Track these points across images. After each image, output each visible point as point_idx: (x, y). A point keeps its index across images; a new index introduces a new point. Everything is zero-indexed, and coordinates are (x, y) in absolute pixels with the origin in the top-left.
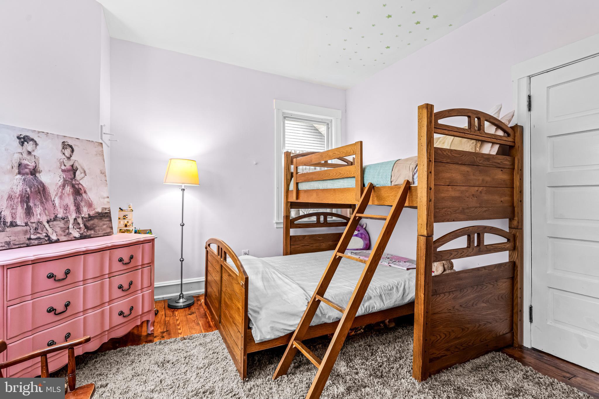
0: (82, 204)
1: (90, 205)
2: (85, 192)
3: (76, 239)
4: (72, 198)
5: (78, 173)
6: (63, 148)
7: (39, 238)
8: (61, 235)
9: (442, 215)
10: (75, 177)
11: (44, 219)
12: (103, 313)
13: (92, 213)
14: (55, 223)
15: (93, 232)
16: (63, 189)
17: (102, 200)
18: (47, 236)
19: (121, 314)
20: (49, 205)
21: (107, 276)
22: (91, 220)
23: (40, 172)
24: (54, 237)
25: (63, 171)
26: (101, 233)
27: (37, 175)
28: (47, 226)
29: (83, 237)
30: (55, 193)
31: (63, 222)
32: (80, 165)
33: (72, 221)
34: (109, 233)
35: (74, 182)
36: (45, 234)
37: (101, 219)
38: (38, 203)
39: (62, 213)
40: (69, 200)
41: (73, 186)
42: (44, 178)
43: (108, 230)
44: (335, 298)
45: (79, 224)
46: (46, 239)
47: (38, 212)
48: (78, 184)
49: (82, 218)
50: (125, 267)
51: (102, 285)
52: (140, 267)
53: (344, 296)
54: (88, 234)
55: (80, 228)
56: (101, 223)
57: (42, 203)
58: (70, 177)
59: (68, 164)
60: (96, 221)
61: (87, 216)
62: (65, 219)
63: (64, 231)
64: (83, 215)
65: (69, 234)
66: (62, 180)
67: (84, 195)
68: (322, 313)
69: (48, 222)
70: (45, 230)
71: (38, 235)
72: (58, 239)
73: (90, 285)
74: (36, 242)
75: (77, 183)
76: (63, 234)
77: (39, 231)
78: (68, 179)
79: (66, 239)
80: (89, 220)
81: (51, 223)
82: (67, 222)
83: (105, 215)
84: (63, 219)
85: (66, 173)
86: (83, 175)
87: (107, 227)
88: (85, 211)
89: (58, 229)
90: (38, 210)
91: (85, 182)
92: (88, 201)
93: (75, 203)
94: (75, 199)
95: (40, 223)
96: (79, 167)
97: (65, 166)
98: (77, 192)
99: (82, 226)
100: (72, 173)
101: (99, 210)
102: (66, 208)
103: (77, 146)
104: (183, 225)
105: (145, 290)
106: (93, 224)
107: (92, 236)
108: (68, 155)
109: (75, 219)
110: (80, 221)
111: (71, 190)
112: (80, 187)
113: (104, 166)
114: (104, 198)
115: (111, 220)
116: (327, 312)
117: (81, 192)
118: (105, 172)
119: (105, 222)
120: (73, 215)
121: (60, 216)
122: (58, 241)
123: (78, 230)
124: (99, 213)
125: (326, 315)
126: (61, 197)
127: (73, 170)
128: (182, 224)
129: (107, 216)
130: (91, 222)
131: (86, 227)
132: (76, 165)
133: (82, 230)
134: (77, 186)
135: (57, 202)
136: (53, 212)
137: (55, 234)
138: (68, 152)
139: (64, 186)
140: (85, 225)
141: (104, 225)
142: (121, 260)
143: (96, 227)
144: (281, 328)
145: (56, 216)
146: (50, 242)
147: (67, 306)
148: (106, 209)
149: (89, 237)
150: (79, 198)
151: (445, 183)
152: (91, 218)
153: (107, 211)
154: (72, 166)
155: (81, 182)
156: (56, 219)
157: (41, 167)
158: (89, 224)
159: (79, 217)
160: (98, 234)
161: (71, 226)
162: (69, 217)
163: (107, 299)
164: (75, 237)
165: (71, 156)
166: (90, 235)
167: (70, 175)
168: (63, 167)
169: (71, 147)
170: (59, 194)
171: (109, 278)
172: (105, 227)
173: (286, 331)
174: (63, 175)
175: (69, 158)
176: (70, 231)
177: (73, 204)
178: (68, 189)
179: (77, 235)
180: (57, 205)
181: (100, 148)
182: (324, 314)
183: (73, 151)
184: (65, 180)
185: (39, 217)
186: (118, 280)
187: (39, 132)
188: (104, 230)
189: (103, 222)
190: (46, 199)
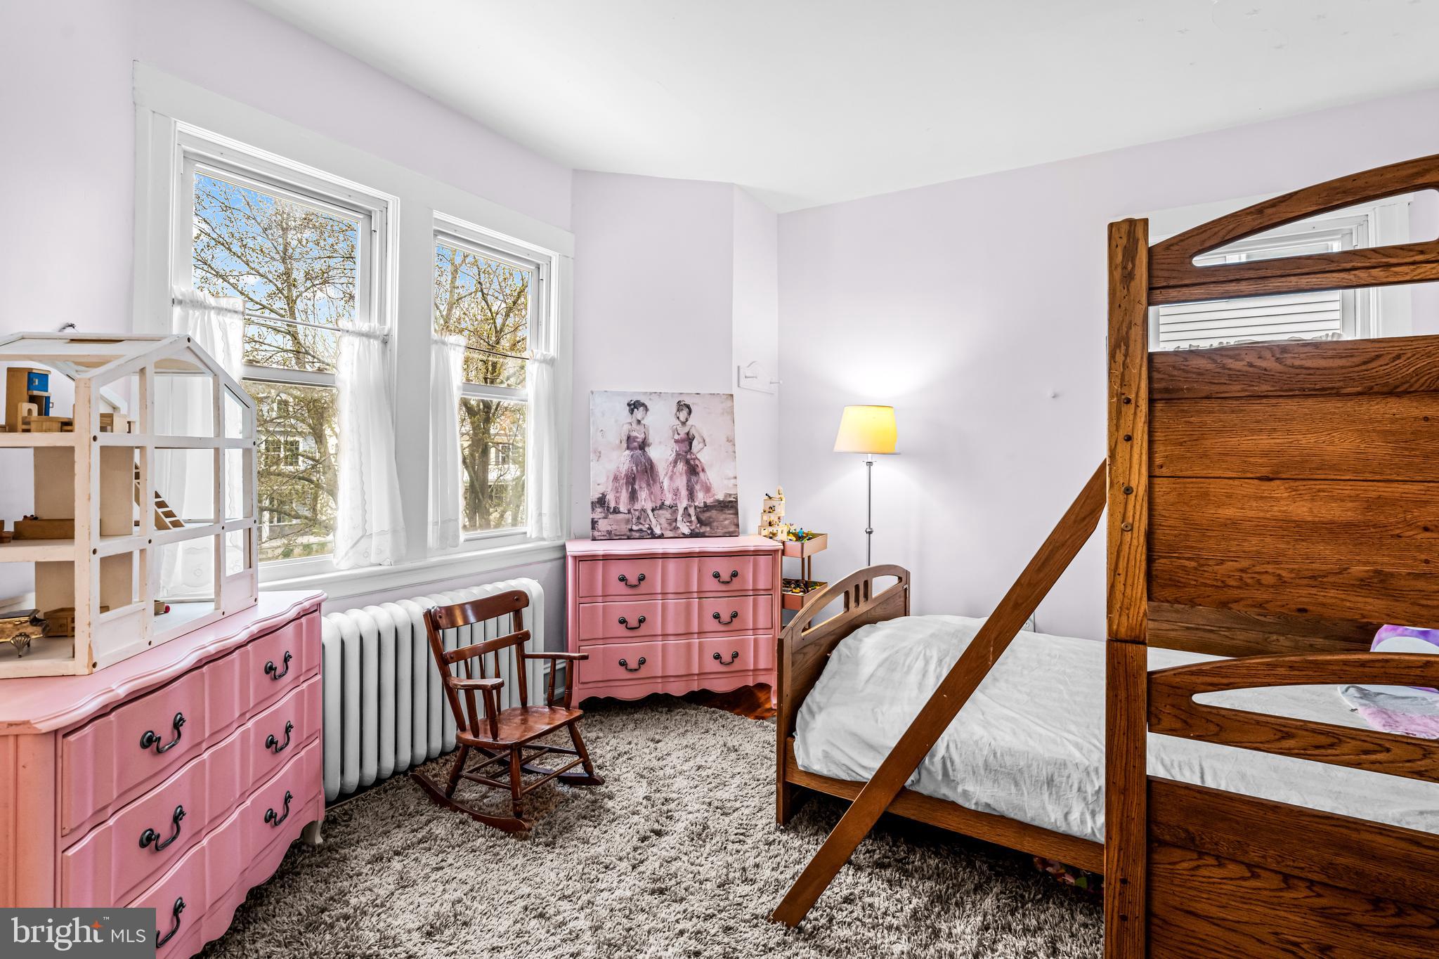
0: (697, 487)
1: (707, 489)
2: (703, 470)
3: (685, 536)
4: (684, 478)
5: (695, 443)
6: (678, 410)
7: (640, 530)
8: (666, 529)
9: (1219, 584)
10: (691, 449)
11: (649, 506)
12: (689, 646)
13: (709, 501)
14: (661, 512)
15: (708, 529)
16: (674, 467)
17: (726, 482)
18: (650, 528)
19: (717, 657)
20: (656, 489)
21: (695, 595)
22: (707, 510)
23: (649, 446)
24: (658, 531)
25: (677, 441)
26: (720, 532)
27: (647, 449)
28: (651, 514)
29: (694, 535)
30: (664, 473)
31: (670, 511)
32: (697, 431)
33: (681, 511)
34: (733, 532)
35: (689, 457)
36: (647, 526)
37: (722, 510)
38: (644, 485)
39: (670, 500)
40: (681, 482)
41: (687, 462)
42: (654, 453)
43: (732, 529)
44: (1002, 755)
45: (690, 515)
46: (649, 532)
47: (643, 497)
48: (694, 459)
49: (695, 507)
50: (723, 588)
51: (688, 607)
52: (751, 593)
53: (1035, 764)
54: (701, 531)
55: (691, 522)
56: (722, 517)
57: (649, 485)
58: (684, 449)
59: (683, 431)
60: (714, 513)
61: (702, 505)
62: (673, 508)
63: (670, 524)
64: (696, 504)
65: (676, 528)
66: (674, 454)
67: (701, 474)
68: (945, 773)
69: (653, 510)
70: (648, 521)
71: (641, 527)
72: (663, 534)
73: (671, 602)
74: (637, 535)
75: (693, 457)
76: (669, 528)
77: (642, 521)
78: (681, 452)
79: (672, 535)
80: (704, 511)
81: (656, 512)
82: (676, 512)
83: (729, 505)
84: (671, 507)
85: (680, 444)
86: (701, 445)
87: (731, 523)
88: (701, 499)
89: (663, 521)
90: (643, 494)
91: (703, 455)
92: (706, 483)
93: (688, 486)
94: (689, 481)
95: (644, 510)
96: (696, 435)
97: (679, 434)
98: (693, 470)
99: (693, 518)
100: (687, 443)
101: (721, 497)
102: (676, 493)
103: (696, 404)
104: (870, 533)
105: (760, 632)
106: (710, 517)
107: (707, 534)
108: (682, 419)
109: (686, 509)
110: (692, 511)
111: (685, 468)
112: (697, 462)
113: (733, 430)
114: (729, 479)
115: (737, 514)
116: (963, 780)
117: (697, 470)
118: (734, 439)
119: (728, 516)
120: (683, 503)
121: (667, 503)
122: (661, 537)
123: (688, 524)
124: (719, 502)
125: (958, 783)
126: (671, 478)
127: (689, 439)
128: (868, 530)
129: (732, 507)
130: (707, 514)
131: (699, 520)
132: (693, 432)
133: (694, 524)
134: (692, 462)
135: (666, 484)
136: (659, 497)
137: (659, 527)
138: (683, 415)
139: (675, 462)
140: (698, 518)
141: (726, 519)
142: (717, 576)
143: (714, 522)
144: (843, 762)
145: (663, 504)
146: (653, 536)
147: (641, 621)
148: (730, 495)
149: (703, 535)
150: (694, 479)
151: (1244, 471)
152: (707, 508)
153: (732, 499)
154: (688, 434)
155: (699, 456)
156: (662, 506)
157: (650, 439)
158: (704, 517)
159: (690, 506)
160: (716, 533)
161: (679, 518)
162: (679, 505)
163: (695, 629)
164: (683, 534)
165: (687, 420)
166: (704, 533)
167: (685, 447)
168: (677, 437)
169: (688, 407)
170: (670, 473)
171: (700, 598)
172: (727, 522)
173: (854, 774)
174: (676, 447)
175: (684, 424)
176: (678, 525)
177: (685, 488)
178: (681, 466)
179: (687, 531)
180: (665, 488)
181: (729, 403)
182: (952, 778)
183: (690, 412)
184: (678, 455)
185: (643, 503)
186: (712, 605)
187: (651, 393)
188: (725, 527)
189: (724, 516)
190: (654, 481)
